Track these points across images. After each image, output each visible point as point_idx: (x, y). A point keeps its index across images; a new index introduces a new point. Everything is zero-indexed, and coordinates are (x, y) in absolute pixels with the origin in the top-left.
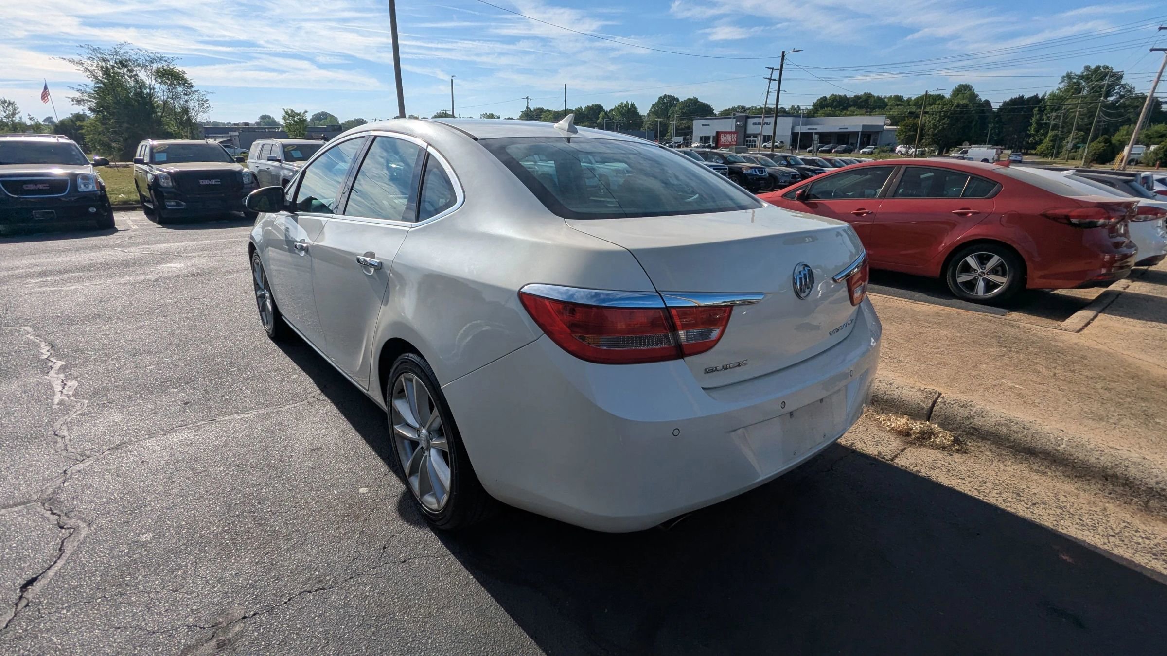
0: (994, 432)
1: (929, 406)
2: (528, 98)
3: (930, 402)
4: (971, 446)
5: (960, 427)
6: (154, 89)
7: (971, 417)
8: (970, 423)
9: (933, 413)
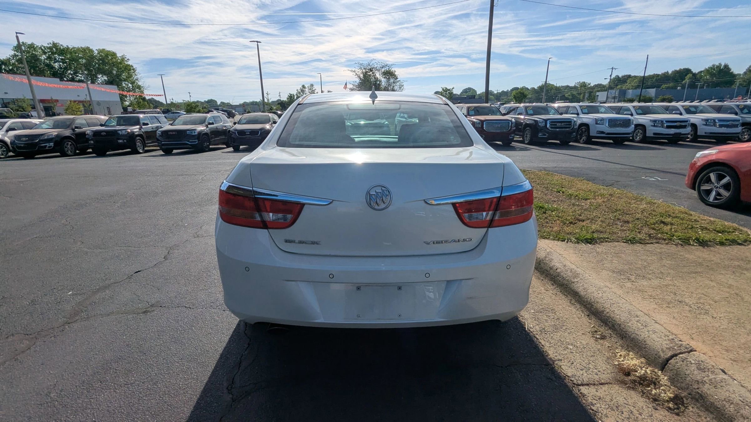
0: (719, 406)
1: (666, 357)
2: (613, 69)
3: (670, 354)
4: (692, 411)
5: (688, 388)
6: (381, 81)
7: (702, 382)
8: (698, 388)
9: (668, 364)
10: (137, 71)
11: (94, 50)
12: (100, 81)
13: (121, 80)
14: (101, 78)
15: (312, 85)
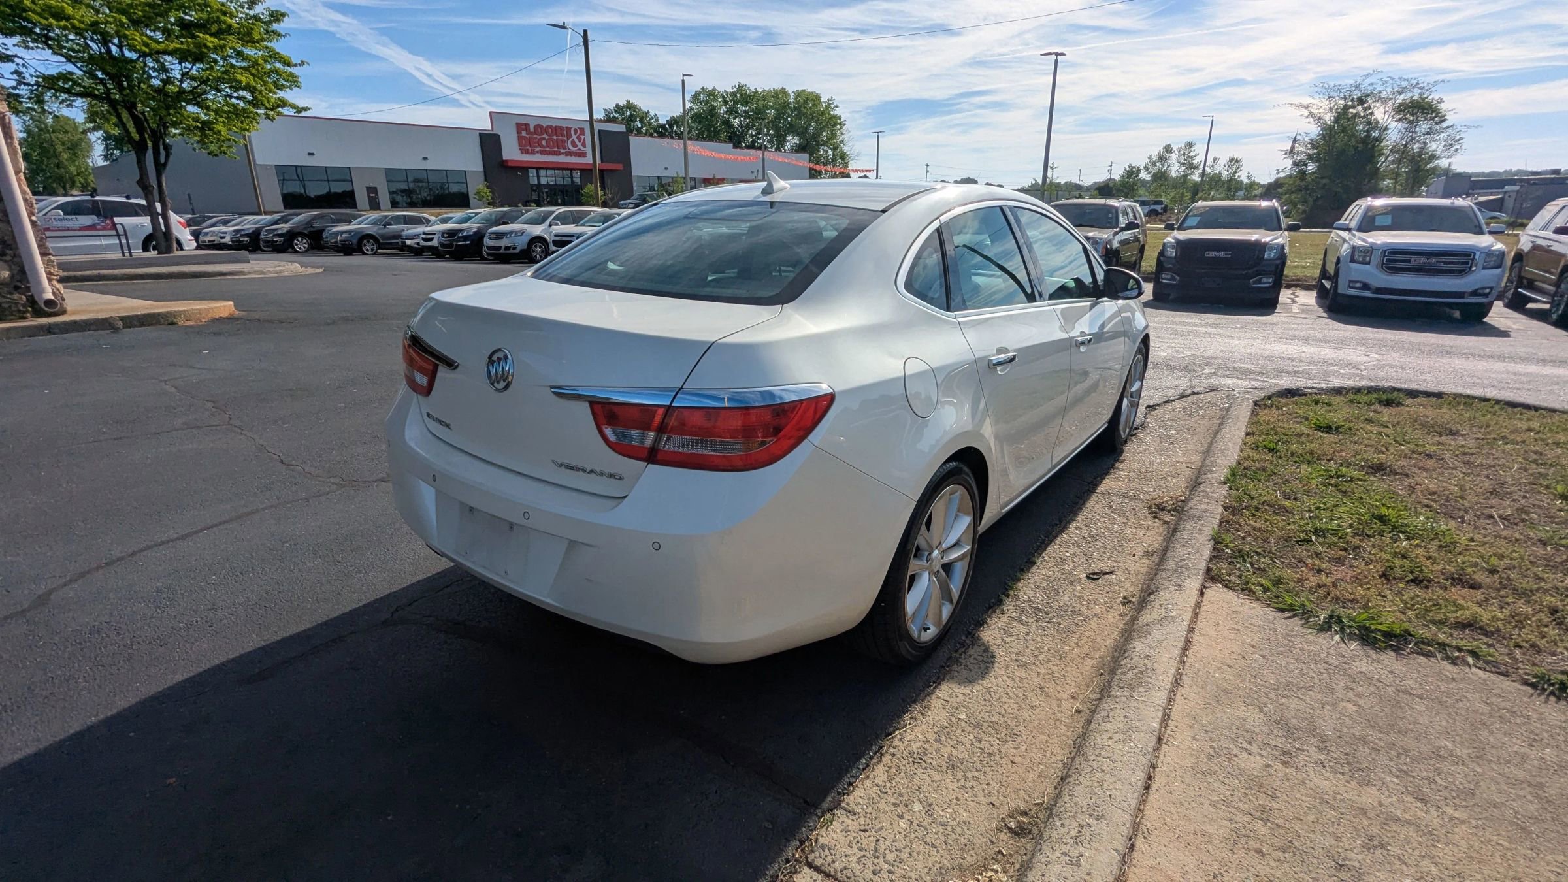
6: (1387, 129)
10: (845, 127)
11: (790, 92)
12: (788, 146)
13: (818, 145)
14: (792, 141)
15: (1190, 145)
